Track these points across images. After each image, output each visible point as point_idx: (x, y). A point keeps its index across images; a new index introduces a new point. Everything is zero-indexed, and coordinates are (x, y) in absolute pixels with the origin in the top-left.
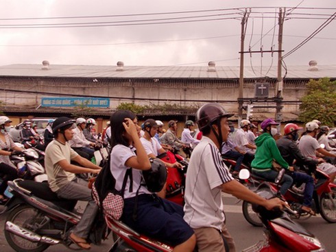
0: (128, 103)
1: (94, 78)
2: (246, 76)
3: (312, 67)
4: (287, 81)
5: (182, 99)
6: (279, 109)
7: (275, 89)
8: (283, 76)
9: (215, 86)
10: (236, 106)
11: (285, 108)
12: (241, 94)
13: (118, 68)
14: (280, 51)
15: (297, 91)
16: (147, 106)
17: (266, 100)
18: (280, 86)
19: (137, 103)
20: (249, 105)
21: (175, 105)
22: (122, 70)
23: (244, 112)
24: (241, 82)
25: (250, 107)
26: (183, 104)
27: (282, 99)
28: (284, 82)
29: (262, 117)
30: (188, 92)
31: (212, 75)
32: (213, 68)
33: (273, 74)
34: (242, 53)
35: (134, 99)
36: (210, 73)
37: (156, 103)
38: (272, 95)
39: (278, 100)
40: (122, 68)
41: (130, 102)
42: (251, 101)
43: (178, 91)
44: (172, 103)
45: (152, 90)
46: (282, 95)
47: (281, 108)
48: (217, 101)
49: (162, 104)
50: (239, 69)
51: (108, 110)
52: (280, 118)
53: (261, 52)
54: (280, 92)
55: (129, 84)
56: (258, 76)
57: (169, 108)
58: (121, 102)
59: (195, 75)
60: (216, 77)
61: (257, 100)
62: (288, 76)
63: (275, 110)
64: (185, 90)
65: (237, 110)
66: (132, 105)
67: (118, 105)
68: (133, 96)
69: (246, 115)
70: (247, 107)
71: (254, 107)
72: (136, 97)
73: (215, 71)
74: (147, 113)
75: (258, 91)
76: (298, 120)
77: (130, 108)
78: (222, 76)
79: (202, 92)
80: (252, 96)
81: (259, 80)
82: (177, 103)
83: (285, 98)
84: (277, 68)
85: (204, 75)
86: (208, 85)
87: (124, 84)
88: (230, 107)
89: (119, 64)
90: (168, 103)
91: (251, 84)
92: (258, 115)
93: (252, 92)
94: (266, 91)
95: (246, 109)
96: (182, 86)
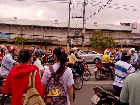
0: (19, 36)
1: (3, 24)
2: (71, 27)
3: (95, 25)
4: (87, 30)
5: (44, 35)
6: (83, 41)
7: (81, 33)
8: (85, 28)
9: (58, 30)
10: (67, 39)
11: (85, 40)
12: (69, 34)
13: (14, 20)
14: (84, 18)
15: (90, 34)
16: (28, 38)
17: (78, 37)
18: (84, 31)
19: (24, 36)
20: (72, 39)
21: (41, 38)
22: (16, 21)
23: (70, 42)
24: (69, 29)
25: (72, 40)
26: (44, 38)
27: (84, 37)
28: (85, 30)
29: (77, 43)
30: (47, 32)
31: (57, 26)
32: (57, 22)
33: (81, 27)
34: (69, 17)
35: (22, 34)
36: (56, 25)
37: (32, 37)
38: (80, 35)
39: (83, 37)
40: (16, 20)
41: (20, 36)
42: (73, 37)
43: (42, 31)
44: (40, 37)
45: (31, 31)
46: (84, 35)
47: (84, 40)
48: (59, 37)
49: (35, 37)
50: (68, 24)
51: (9, 39)
52: (83, 44)
53: (77, 17)
54: (83, 34)
55: (19, 28)
56: (75, 27)
57: (39, 39)
58: (16, 36)
59: (50, 25)
60: (59, 26)
61: (75, 37)
62: (87, 28)
63: (81, 41)
64: (45, 31)
65: (67, 41)
66: (21, 37)
67: (14, 37)
68: (22, 33)
69: (70, 43)
70: (71, 40)
71: (74, 40)
72: (23, 34)
73: (58, 24)
74: (28, 41)
75: (75, 33)
76: (90, 45)
77: (20, 39)
78: (61, 26)
79: (53, 33)
80: (73, 35)
81: (76, 29)
82: (42, 37)
83: (86, 36)
84: (83, 24)
85: (54, 25)
86: (55, 30)
87: (17, 27)
88: (64, 39)
89: (15, 18)
90: (38, 37)
91: (72, 30)
92: (75, 43)
93: (73, 33)
94: (78, 34)
95: (70, 40)
96: (44, 30)
